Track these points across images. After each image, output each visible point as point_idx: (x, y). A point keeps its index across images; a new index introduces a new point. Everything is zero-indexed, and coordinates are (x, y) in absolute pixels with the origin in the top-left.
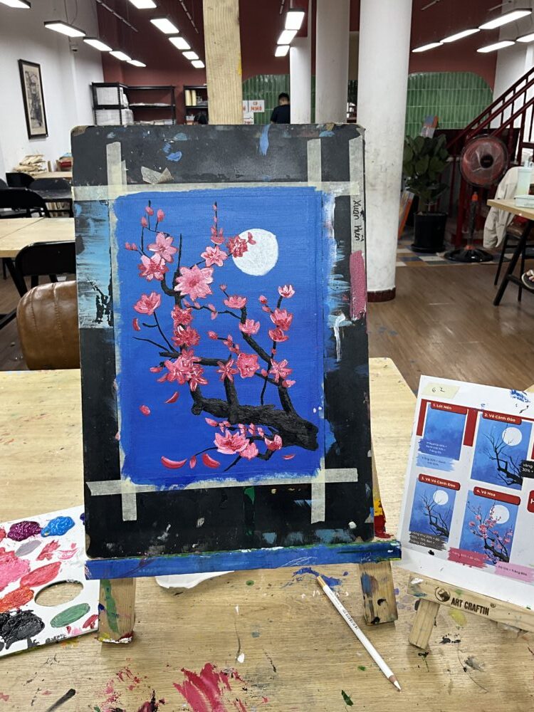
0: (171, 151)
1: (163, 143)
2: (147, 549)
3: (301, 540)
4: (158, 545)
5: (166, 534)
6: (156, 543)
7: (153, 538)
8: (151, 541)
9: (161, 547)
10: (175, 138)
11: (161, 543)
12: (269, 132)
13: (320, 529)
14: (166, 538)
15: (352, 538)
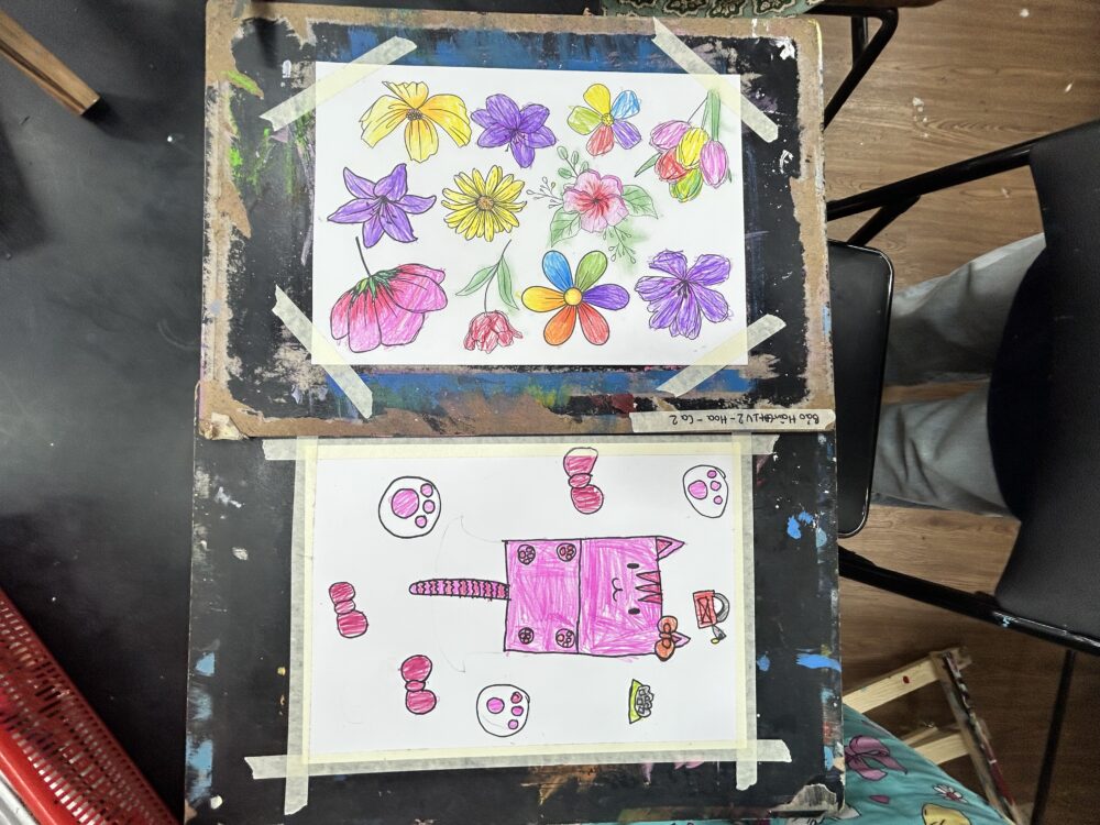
0: (802, 523)
1: (811, 511)
2: (205, 472)
3: (198, 716)
4: (211, 489)
5: (225, 499)
6: (214, 485)
7: (222, 480)
8: (217, 478)
9: (207, 493)
10: (819, 530)
11: (213, 492)
12: (830, 669)
13: (214, 747)
14: (220, 500)
15: (195, 801)
